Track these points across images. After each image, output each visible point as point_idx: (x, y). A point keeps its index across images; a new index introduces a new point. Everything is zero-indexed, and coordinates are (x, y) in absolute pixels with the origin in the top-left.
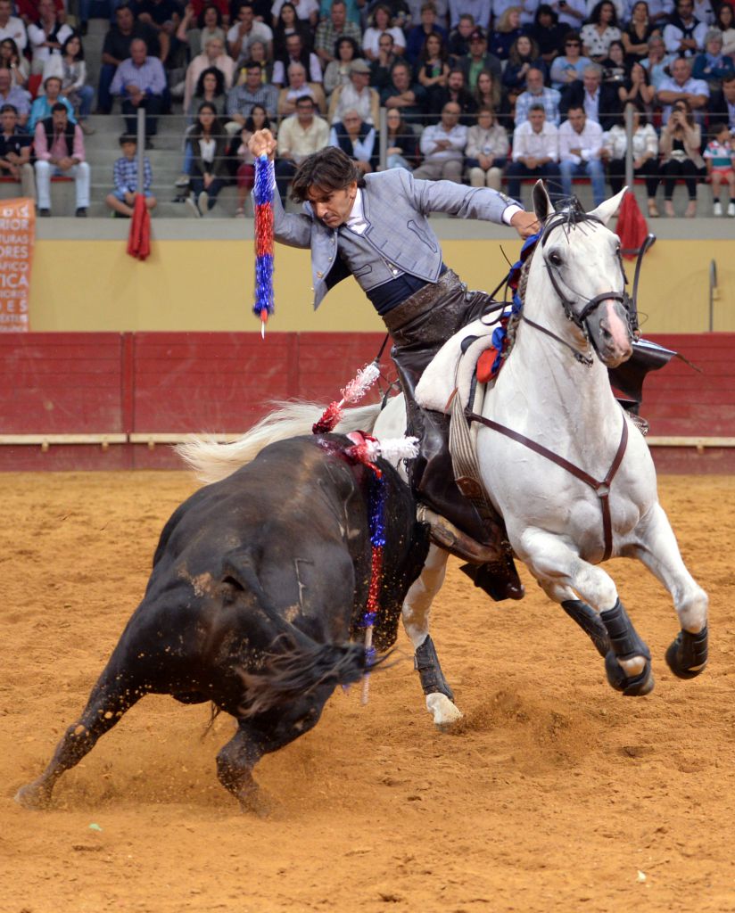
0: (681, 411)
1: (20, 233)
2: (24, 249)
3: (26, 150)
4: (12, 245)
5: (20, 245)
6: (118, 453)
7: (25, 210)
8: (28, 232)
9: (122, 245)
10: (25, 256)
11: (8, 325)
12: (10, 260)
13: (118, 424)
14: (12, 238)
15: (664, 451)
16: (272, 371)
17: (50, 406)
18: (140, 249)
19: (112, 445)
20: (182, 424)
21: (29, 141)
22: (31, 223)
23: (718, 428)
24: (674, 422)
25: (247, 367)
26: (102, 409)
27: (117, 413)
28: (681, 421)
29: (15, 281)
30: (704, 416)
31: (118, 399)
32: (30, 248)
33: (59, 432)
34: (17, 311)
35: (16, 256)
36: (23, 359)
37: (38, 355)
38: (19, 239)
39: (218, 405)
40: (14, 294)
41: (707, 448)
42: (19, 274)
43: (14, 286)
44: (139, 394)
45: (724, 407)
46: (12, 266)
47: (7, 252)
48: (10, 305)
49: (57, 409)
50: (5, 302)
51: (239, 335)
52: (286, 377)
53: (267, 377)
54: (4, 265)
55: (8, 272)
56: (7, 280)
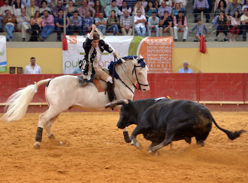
1: (169, 46)
3: (171, 23)
4: (167, 49)
5: (169, 49)
7: (171, 40)
8: (171, 45)
10: (170, 52)
11: (166, 71)
12: (166, 53)
13: (195, 98)
14: (167, 47)
16: (238, 84)
17: (177, 93)
18: (203, 50)
20: (213, 99)
22: (172, 43)
25: (231, 83)
26: (191, 94)
27: (195, 95)
29: (168, 59)
31: (195, 92)
32: (172, 50)
35: (168, 52)
36: (169, 81)
37: (173, 79)
38: (169, 48)
39: (223, 93)
40: (167, 62)
42: (169, 57)
43: (167, 60)
44: (201, 90)
46: (167, 55)
47: (166, 51)
48: (166, 65)
49: (179, 94)
50: (165, 64)
51: (229, 74)
52: (242, 85)
53: (237, 85)
54: (165, 55)
55: (166, 57)
56: (165, 59)
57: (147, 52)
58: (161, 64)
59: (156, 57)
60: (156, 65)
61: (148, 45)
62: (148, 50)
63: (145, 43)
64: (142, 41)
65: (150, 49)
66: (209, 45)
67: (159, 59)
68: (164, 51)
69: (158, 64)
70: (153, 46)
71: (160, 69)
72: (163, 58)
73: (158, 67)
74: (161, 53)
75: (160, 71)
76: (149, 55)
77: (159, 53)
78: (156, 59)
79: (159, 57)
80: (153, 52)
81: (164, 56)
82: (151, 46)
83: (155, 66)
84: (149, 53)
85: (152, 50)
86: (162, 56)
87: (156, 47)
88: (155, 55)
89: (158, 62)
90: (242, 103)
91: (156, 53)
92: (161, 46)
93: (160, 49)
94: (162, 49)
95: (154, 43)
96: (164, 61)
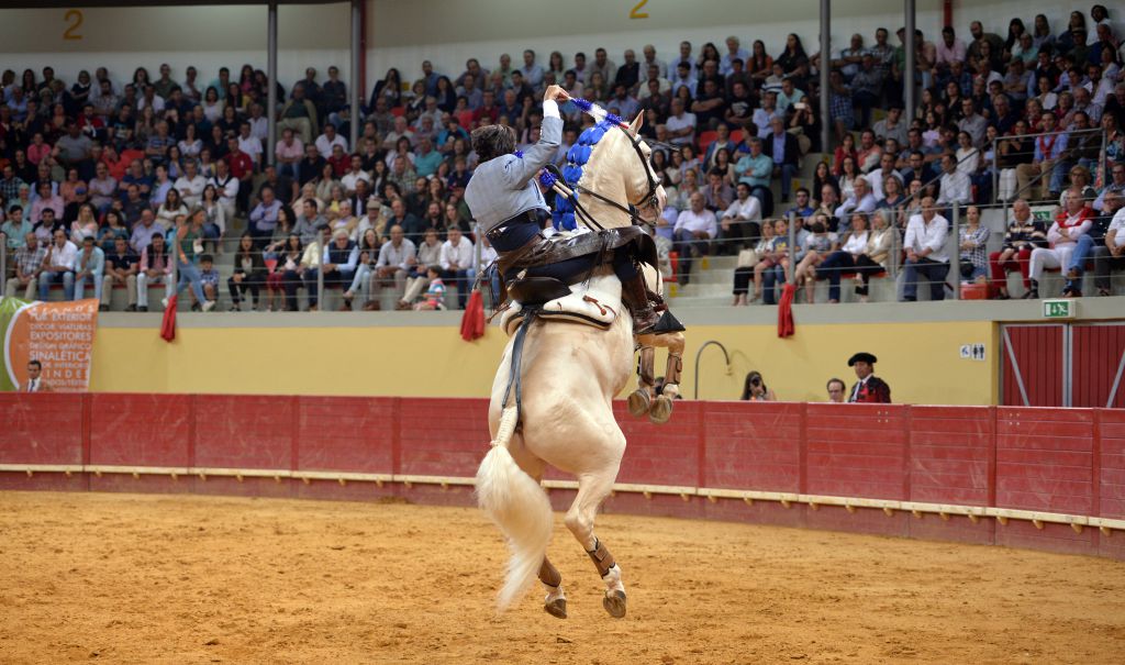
0: (434, 457)
1: (86, 323)
2: (88, 334)
4: (80, 331)
5: (86, 331)
6: (79, 480)
7: (92, 307)
8: (93, 322)
9: (157, 331)
10: (89, 339)
11: (77, 387)
12: (79, 342)
13: (79, 459)
14: (80, 327)
15: (424, 487)
16: (179, 422)
17: (35, 445)
18: (169, 334)
19: (74, 473)
20: (120, 459)
22: (94, 316)
23: (458, 470)
24: (431, 464)
25: (162, 419)
26: (69, 448)
27: (79, 451)
28: (434, 464)
29: (82, 356)
30: (449, 461)
31: (79, 440)
32: (92, 333)
33: (41, 462)
34: (83, 377)
35: (82, 339)
36: (19, 411)
37: (28, 408)
38: (85, 327)
39: (143, 445)
40: (81, 365)
41: (451, 486)
42: (85, 351)
43: (81, 360)
44: (94, 437)
45: (462, 454)
46: (80, 346)
47: (77, 336)
48: (78, 373)
49: (39, 446)
50: (74, 371)
51: (159, 396)
52: (187, 426)
53: (175, 426)
54: (74, 346)
55: (77, 350)
56: (76, 356)
57: (29, 337)
58: (63, 370)
59: (54, 351)
60: (52, 373)
61: (34, 321)
62: (32, 334)
63: (25, 315)
64: (20, 311)
65: (38, 331)
66: (183, 318)
67: (59, 356)
68: (71, 336)
69: (58, 369)
70: (45, 322)
71: (62, 383)
72: (69, 353)
73: (57, 377)
74: (64, 342)
75: (61, 386)
76: (36, 346)
77: (58, 342)
78: (51, 356)
79: (60, 351)
80: (45, 338)
81: (71, 350)
82: (39, 322)
83: (48, 375)
84: (36, 341)
85: (43, 334)
86: (67, 350)
87: (52, 326)
88: (51, 346)
89: (56, 365)
90: (183, 471)
91: (52, 342)
92: (67, 323)
93: (63, 330)
94: (67, 331)
95: (49, 316)
96: (71, 361)
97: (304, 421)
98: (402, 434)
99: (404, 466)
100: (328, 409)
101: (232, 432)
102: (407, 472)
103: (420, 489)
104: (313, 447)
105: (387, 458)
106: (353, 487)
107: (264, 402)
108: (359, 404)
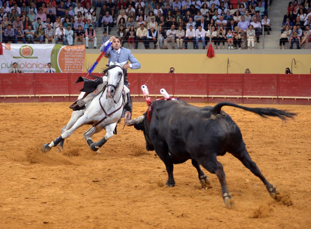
0: (221, 90)
1: (82, 52)
2: (83, 55)
3: (83, 35)
4: (80, 54)
8: (84, 52)
10: (83, 57)
11: (80, 71)
12: (80, 58)
15: (217, 99)
16: (135, 81)
21: (84, 33)
22: (84, 50)
23: (229, 94)
24: (219, 92)
28: (221, 92)
29: (81, 62)
30: (226, 91)
34: (81, 68)
35: (81, 57)
38: (82, 53)
40: (81, 65)
41: (227, 98)
42: (82, 61)
45: (230, 89)
46: (80, 59)
47: (79, 56)
48: (80, 67)
50: (79, 66)
52: (138, 82)
53: (134, 82)
54: (79, 59)
55: (79, 60)
56: (79, 62)
57: (65, 56)
58: (75, 66)
59: (72, 60)
60: (72, 67)
61: (66, 51)
62: (66, 55)
63: (63, 50)
64: (61, 48)
65: (67, 54)
67: (74, 62)
68: (78, 56)
69: (74, 66)
70: (70, 52)
71: (75, 70)
72: (77, 61)
73: (74, 68)
74: (76, 58)
75: (75, 71)
76: (67, 59)
77: (74, 58)
78: (72, 62)
79: (74, 60)
80: (69, 57)
81: (78, 60)
82: (68, 52)
83: (71, 68)
84: (67, 58)
85: (69, 55)
86: (76, 60)
87: (72, 53)
88: (72, 59)
89: (73, 65)
90: (138, 95)
91: (71, 58)
92: (76, 52)
93: (75, 54)
94: (77, 54)
95: (71, 50)
96: (78, 64)
97: (176, 81)
98: (210, 84)
99: (210, 93)
100: (185, 77)
101: (153, 84)
102: (212, 94)
103: (216, 99)
104: (180, 88)
105: (205, 91)
106: (193, 99)
107: (163, 75)
108: (196, 76)
